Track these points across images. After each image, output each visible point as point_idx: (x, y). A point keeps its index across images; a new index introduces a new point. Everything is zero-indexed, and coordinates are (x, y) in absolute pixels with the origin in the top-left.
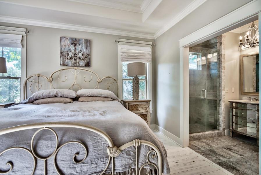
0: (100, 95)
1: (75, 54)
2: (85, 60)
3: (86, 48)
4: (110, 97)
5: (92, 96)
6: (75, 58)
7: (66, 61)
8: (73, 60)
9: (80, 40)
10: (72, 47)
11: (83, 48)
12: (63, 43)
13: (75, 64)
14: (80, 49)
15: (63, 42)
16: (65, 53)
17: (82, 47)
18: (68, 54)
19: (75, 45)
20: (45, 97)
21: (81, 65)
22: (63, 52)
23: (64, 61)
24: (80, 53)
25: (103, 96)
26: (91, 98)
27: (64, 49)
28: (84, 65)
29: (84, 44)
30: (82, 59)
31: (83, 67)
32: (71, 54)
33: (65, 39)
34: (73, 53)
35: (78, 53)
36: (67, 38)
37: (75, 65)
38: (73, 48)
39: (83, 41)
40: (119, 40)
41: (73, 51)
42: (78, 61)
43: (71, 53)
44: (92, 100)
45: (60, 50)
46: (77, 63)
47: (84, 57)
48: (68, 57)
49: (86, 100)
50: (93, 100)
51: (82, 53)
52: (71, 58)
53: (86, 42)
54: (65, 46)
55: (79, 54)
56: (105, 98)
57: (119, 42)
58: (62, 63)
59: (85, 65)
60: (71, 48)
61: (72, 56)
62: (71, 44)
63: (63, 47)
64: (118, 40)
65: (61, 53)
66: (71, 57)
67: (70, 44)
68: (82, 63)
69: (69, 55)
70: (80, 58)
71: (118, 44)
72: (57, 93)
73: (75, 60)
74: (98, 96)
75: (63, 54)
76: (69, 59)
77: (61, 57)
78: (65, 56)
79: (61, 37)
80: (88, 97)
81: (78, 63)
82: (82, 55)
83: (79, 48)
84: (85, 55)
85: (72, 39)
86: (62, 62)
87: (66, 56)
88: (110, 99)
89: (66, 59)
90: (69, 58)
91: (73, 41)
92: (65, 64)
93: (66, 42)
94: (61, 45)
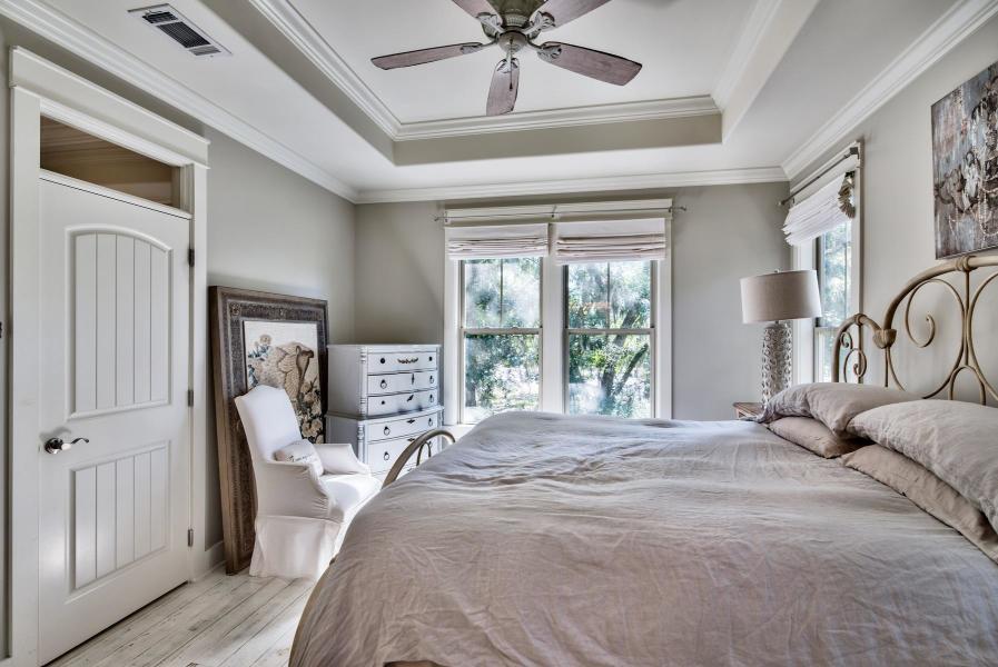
1: (992, 168)
7: (954, 224)
8: (983, 213)
10: (978, 134)
12: (942, 133)
15: (942, 127)
16: (951, 187)
18: (963, 181)
19: (991, 107)
22: (943, 183)
23: (948, 232)
27: (948, 160)
32: (976, 175)
33: (948, 102)
34: (983, 164)
36: (957, 93)
37: (991, 242)
38: (985, 130)
41: (983, 155)
43: (974, 169)
45: (934, 177)
48: (961, 199)
52: (973, 201)
54: (950, 142)
58: (939, 246)
60: (974, 143)
61: (980, 185)
62: (973, 117)
63: (944, 155)
65: (938, 188)
66: (973, 195)
67: (970, 119)
69: (967, 187)
73: (993, 203)
75: (942, 191)
76: (968, 212)
77: (936, 215)
78: (952, 200)
79: (933, 107)
85: (976, 84)
86: (942, 236)
87: (956, 195)
89: (953, 217)
90: (967, 203)
91: (982, 89)
92: (952, 246)
93: (953, 119)
94: (936, 148)
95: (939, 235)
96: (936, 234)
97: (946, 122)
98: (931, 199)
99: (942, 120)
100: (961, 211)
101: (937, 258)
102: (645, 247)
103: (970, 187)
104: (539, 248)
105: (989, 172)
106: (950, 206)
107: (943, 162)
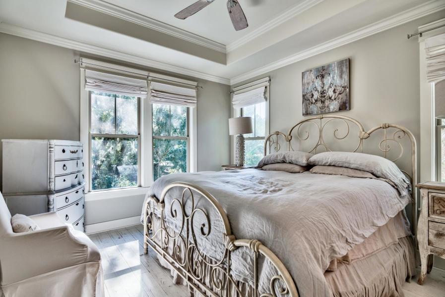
0: (347, 165)
1: (323, 93)
2: (339, 99)
3: (341, 77)
4: (367, 169)
5: (334, 166)
6: (323, 99)
7: (309, 107)
8: (319, 104)
9: (329, 66)
10: (318, 83)
11: (335, 78)
12: (305, 81)
13: (323, 109)
14: (329, 82)
15: (306, 79)
16: (309, 96)
17: (333, 77)
18: (313, 95)
19: (323, 76)
20: (273, 162)
21: (331, 110)
22: (306, 95)
23: (307, 108)
24: (330, 89)
25: (352, 166)
26: (331, 168)
27: (308, 89)
28: (337, 108)
29: (336, 71)
30: (333, 98)
31: (336, 112)
32: (317, 94)
33: (308, 73)
34: (319, 91)
35: (326, 90)
36: (311, 71)
37: (322, 112)
38: (320, 83)
39: (335, 66)
40: (421, 28)
41: (319, 89)
42: (327, 103)
43: (316, 92)
44: (331, 172)
45: (302, 92)
46: (325, 107)
47: (337, 94)
48: (312, 100)
49: (321, 172)
50: (334, 173)
51: (333, 88)
52: (316, 101)
53: (340, 66)
54: (308, 84)
55: (329, 92)
56: (357, 171)
57: (423, 34)
58: (304, 112)
59: (339, 108)
60: (317, 85)
61: (319, 97)
62: (317, 78)
63: (306, 87)
64: (420, 31)
65: (304, 96)
66: (316, 99)
67: (315, 79)
68: (334, 105)
69: (314, 97)
70: (330, 98)
71: (420, 39)
72: (284, 157)
73: (323, 102)
74: (344, 165)
75: (305, 97)
76: (314, 103)
77: (303, 103)
78: (309, 100)
79: (303, 73)
80: (327, 167)
81: (328, 107)
82: (334, 91)
83: (328, 80)
84: (339, 89)
85: (317, 70)
87: (310, 99)
88: (368, 173)
89: (309, 104)
90: (314, 101)
91: (320, 72)
92: (309, 112)
93: (309, 78)
94: (303, 85)
95: (304, 109)
96: (303, 109)
97: (307, 78)
98: (301, 99)
99: (306, 77)
100: (312, 103)
101: (303, 115)
102: (189, 101)
103: (315, 97)
104: (142, 93)
105: (321, 94)
106: (308, 101)
107: (306, 89)
